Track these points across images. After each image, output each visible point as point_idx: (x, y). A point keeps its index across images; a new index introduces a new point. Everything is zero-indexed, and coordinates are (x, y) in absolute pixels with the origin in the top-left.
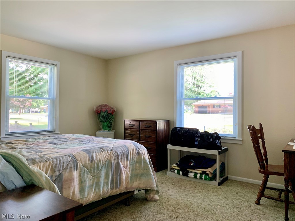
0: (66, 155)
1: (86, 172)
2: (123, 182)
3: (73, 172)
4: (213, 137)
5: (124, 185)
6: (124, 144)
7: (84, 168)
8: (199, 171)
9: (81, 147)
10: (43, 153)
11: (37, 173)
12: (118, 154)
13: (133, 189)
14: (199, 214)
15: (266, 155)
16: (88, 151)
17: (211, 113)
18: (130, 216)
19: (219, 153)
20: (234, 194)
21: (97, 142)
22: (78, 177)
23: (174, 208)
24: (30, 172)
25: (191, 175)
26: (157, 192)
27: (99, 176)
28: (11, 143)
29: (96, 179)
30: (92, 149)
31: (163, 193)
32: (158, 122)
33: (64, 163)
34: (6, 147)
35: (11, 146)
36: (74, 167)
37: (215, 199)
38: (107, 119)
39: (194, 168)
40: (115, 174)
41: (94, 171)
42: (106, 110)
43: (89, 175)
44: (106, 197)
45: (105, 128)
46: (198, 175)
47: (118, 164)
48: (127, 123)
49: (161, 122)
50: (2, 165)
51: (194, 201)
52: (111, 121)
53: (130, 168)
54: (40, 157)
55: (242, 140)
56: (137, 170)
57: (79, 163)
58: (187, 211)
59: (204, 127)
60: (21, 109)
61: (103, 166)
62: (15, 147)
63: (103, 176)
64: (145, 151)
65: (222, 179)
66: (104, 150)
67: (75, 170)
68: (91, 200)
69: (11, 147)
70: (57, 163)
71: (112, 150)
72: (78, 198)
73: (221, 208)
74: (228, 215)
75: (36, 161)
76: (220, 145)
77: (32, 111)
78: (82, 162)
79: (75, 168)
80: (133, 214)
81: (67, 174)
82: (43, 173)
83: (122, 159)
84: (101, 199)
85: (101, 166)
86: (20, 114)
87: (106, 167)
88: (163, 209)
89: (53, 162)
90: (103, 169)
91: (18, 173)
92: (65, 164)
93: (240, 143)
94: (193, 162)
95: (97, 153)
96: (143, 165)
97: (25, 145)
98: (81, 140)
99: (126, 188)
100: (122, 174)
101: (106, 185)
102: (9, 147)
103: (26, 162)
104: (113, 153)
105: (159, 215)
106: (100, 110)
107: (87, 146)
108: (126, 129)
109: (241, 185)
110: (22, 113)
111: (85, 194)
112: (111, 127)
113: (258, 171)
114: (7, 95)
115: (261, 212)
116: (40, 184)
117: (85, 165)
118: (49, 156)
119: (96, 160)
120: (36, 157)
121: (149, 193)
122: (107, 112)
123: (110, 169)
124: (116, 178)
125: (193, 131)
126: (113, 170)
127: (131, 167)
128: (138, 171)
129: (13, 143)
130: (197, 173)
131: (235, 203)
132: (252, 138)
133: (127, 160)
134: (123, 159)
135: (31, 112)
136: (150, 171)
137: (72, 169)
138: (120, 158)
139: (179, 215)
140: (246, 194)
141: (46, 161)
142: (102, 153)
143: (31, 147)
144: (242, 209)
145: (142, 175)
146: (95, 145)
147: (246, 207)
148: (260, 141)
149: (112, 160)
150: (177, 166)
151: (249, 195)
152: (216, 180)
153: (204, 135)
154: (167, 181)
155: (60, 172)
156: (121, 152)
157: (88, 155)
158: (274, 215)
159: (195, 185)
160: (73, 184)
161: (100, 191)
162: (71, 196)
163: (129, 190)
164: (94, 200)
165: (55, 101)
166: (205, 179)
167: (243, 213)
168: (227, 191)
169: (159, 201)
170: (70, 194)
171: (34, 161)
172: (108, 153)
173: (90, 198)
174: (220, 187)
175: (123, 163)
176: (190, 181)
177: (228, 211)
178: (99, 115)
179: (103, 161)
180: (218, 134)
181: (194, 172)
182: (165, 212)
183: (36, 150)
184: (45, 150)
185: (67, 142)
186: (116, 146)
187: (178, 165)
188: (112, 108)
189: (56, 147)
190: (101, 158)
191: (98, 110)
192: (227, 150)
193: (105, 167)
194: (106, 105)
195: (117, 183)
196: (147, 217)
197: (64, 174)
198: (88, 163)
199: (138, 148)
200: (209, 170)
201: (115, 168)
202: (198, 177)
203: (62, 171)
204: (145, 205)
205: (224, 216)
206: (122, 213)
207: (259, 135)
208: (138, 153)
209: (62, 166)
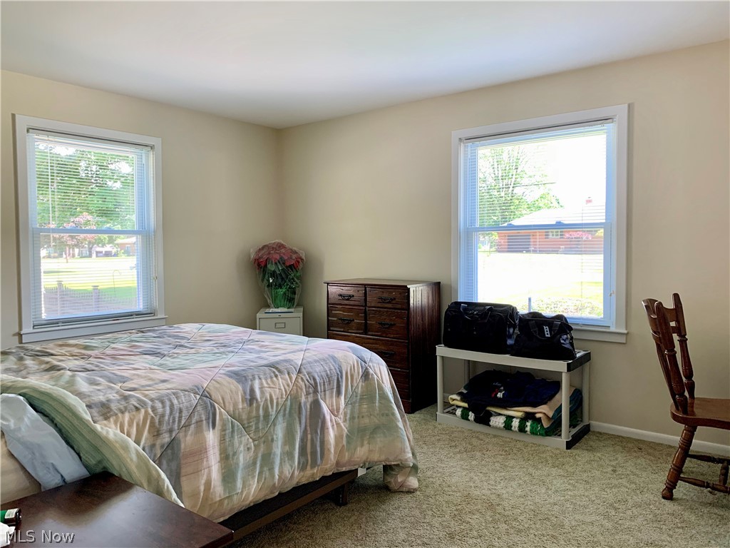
0: (187, 388)
1: (238, 429)
2: (329, 450)
3: (205, 433)
4: (552, 327)
5: (332, 457)
6: (331, 353)
7: (232, 421)
8: (517, 413)
9: (222, 362)
10: (129, 385)
11: (117, 442)
12: (314, 379)
13: (355, 465)
14: (521, 527)
15: (689, 374)
16: (239, 376)
17: (540, 251)
18: (349, 534)
19: (569, 368)
20: (607, 472)
21: (263, 346)
22: (217, 443)
23: (457, 510)
24: (98, 442)
25: (498, 421)
26: (415, 468)
27: (270, 438)
28: (47, 352)
29: (262, 445)
30: (251, 371)
31: (428, 469)
32: (412, 288)
33: (181, 411)
34: (37, 367)
35: (47, 363)
36: (208, 419)
37: (558, 485)
38: (282, 279)
39: (505, 404)
40: (309, 432)
41: (257, 428)
42: (281, 258)
43: (246, 439)
44: (289, 489)
45: (278, 302)
46: (516, 423)
47: (316, 406)
48: (334, 290)
49: (420, 288)
50: (27, 426)
51: (507, 492)
52: (293, 284)
53: (345, 414)
54: (120, 396)
55: (627, 334)
56: (363, 417)
57: (219, 409)
58: (491, 519)
59: (530, 299)
60: (70, 248)
61: (278, 413)
62: (58, 366)
63: (279, 437)
64: (381, 367)
65: (574, 431)
66: (279, 371)
67: (209, 427)
68: (251, 498)
69: (48, 366)
70: (165, 411)
71: (300, 372)
72: (220, 496)
73: (575, 510)
74: (596, 529)
75: (111, 410)
76: (571, 348)
77: (97, 252)
78: (227, 404)
79: (209, 423)
80: (355, 527)
81: (189, 439)
82: (131, 442)
83: (325, 391)
84: (277, 494)
85: (273, 412)
86: (69, 261)
87: (287, 416)
88: (430, 513)
89: (154, 409)
90: (280, 419)
91: (68, 443)
92: (185, 414)
93: (622, 340)
94: (502, 388)
95: (264, 381)
96: (377, 404)
97: (82, 358)
98: (222, 340)
99: (338, 464)
100: (326, 431)
101: (288, 459)
102: (43, 366)
103: (86, 414)
104: (302, 378)
105: (422, 531)
106: (265, 257)
107: (239, 362)
108: (331, 306)
109: (624, 448)
110: (74, 256)
111: (235, 486)
112: (293, 299)
113: (670, 415)
114: (33, 227)
115: (677, 520)
116: (124, 470)
117: (234, 414)
118: (143, 394)
119: (261, 398)
120: (111, 397)
121: (394, 473)
122: (284, 264)
123: (297, 419)
124: (312, 440)
125: (501, 312)
126: (303, 421)
127: (349, 412)
128: (367, 420)
129: (52, 355)
130: (514, 417)
131: (610, 496)
132: (655, 332)
133: (339, 393)
134: (327, 392)
135: (94, 255)
136: (396, 419)
137: (202, 424)
138: (321, 389)
139: (471, 530)
140: (638, 472)
141: (137, 409)
142: (275, 379)
143: (97, 366)
144: (629, 513)
145: (376, 429)
146: (259, 357)
147: (640, 506)
148: (676, 337)
149: (301, 397)
150: (463, 400)
151: (644, 474)
152: (560, 435)
153: (530, 322)
154: (438, 438)
155: (174, 435)
156: (324, 374)
157: (241, 388)
158: (709, 529)
159: (507, 449)
160: (205, 463)
161: (273, 476)
162: (202, 494)
163: (344, 469)
164: (258, 498)
165: (153, 239)
166: (533, 433)
167: (633, 523)
168: (589, 462)
169: (418, 493)
170: (199, 487)
171: (106, 410)
172: (291, 378)
173: (248, 494)
174: (571, 453)
175: (327, 402)
176: (495, 436)
177: (593, 518)
178: (264, 270)
179: (280, 400)
180: (565, 319)
181: (504, 415)
182: (436, 522)
183: (111, 375)
184: (134, 375)
185: (186, 347)
186: (309, 360)
187: (464, 398)
188: (296, 252)
189: (161, 365)
190: (275, 392)
191: (260, 258)
192: (587, 357)
193: (284, 415)
194: (281, 246)
195: (314, 453)
196: (390, 536)
197: (182, 440)
198: (240, 406)
199: (365, 362)
200: (543, 411)
201: (308, 417)
202: (515, 428)
203: (177, 431)
204: (383, 502)
205: (583, 533)
206: (328, 526)
207: (673, 324)
208: (366, 375)
209: (177, 419)
